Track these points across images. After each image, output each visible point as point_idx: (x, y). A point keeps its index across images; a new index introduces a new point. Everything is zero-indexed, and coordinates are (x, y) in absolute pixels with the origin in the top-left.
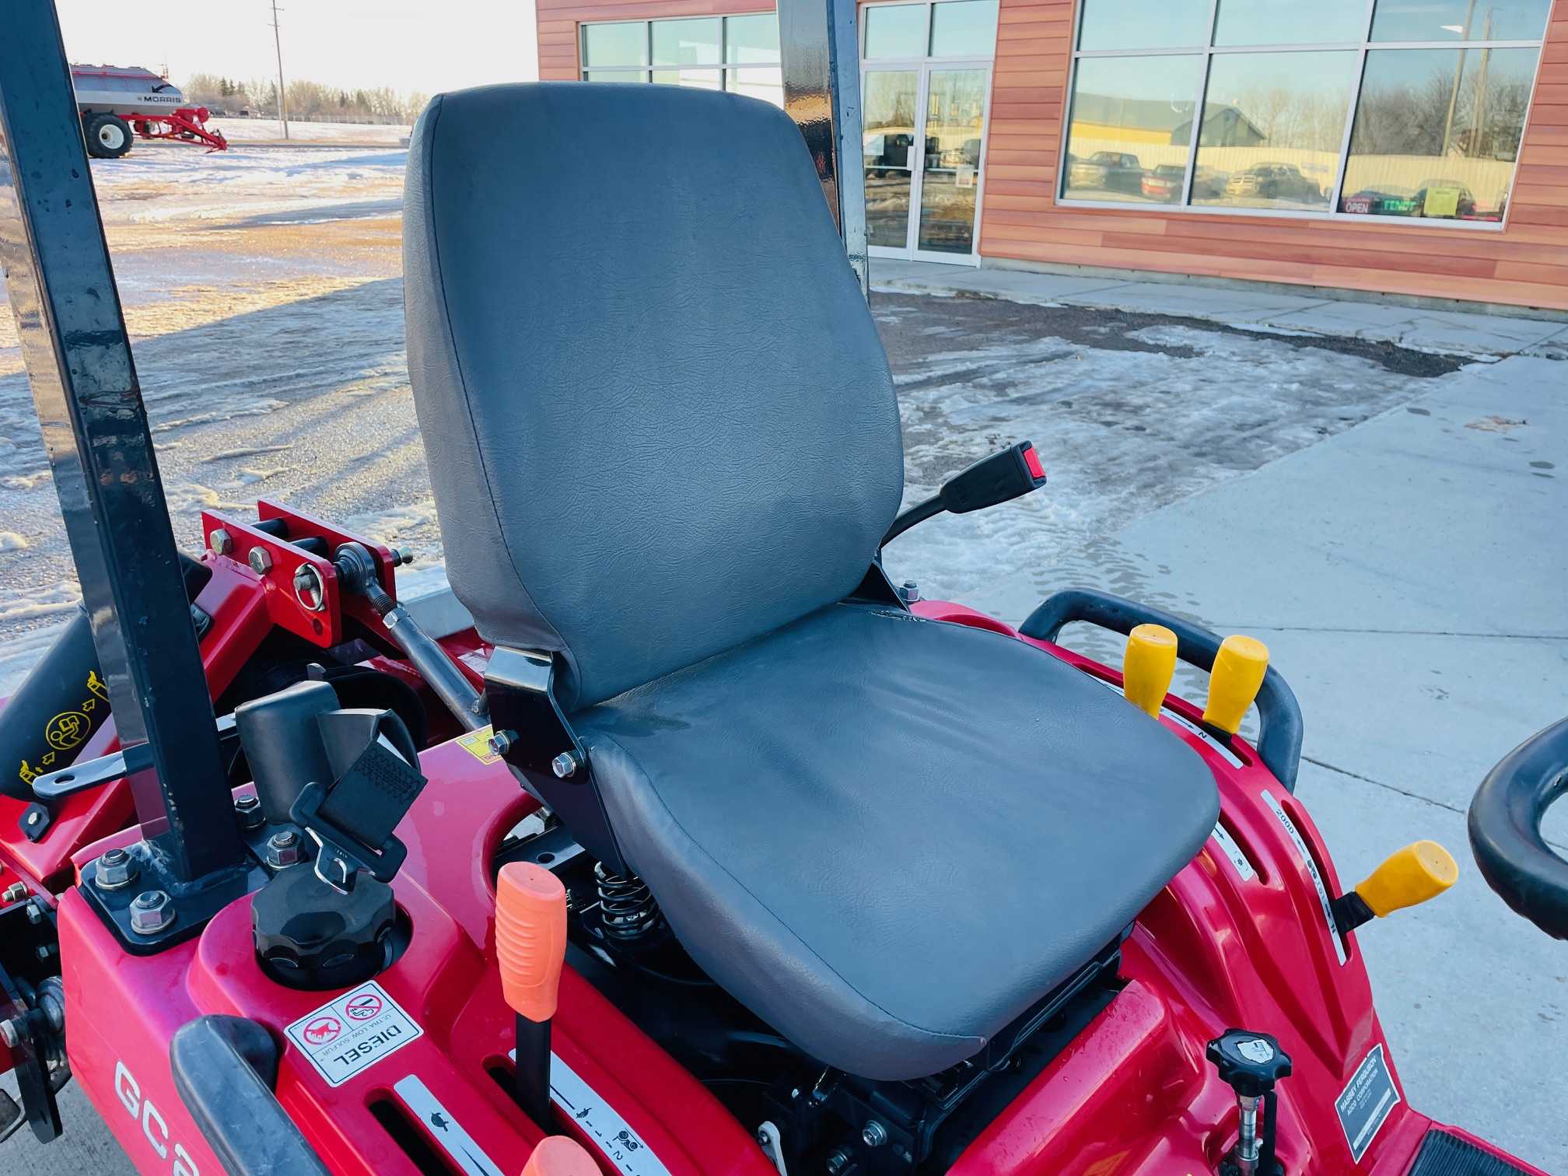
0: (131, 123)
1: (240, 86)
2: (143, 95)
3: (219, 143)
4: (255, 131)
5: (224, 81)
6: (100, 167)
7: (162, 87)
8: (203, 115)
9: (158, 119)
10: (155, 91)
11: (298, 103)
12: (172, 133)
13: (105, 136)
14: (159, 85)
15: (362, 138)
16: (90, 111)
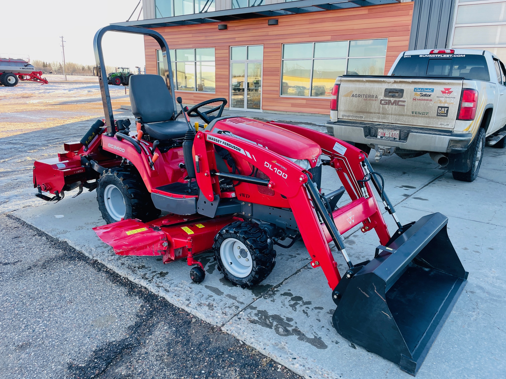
0: (18, 76)
1: (49, 64)
2: (21, 67)
3: (45, 82)
4: (56, 78)
5: (44, 63)
6: (8, 89)
7: (28, 65)
8: (40, 73)
9: (26, 75)
10: (25, 66)
11: (68, 69)
12: (30, 79)
13: (9, 80)
14: (27, 65)
15: (90, 80)
16: (4, 72)
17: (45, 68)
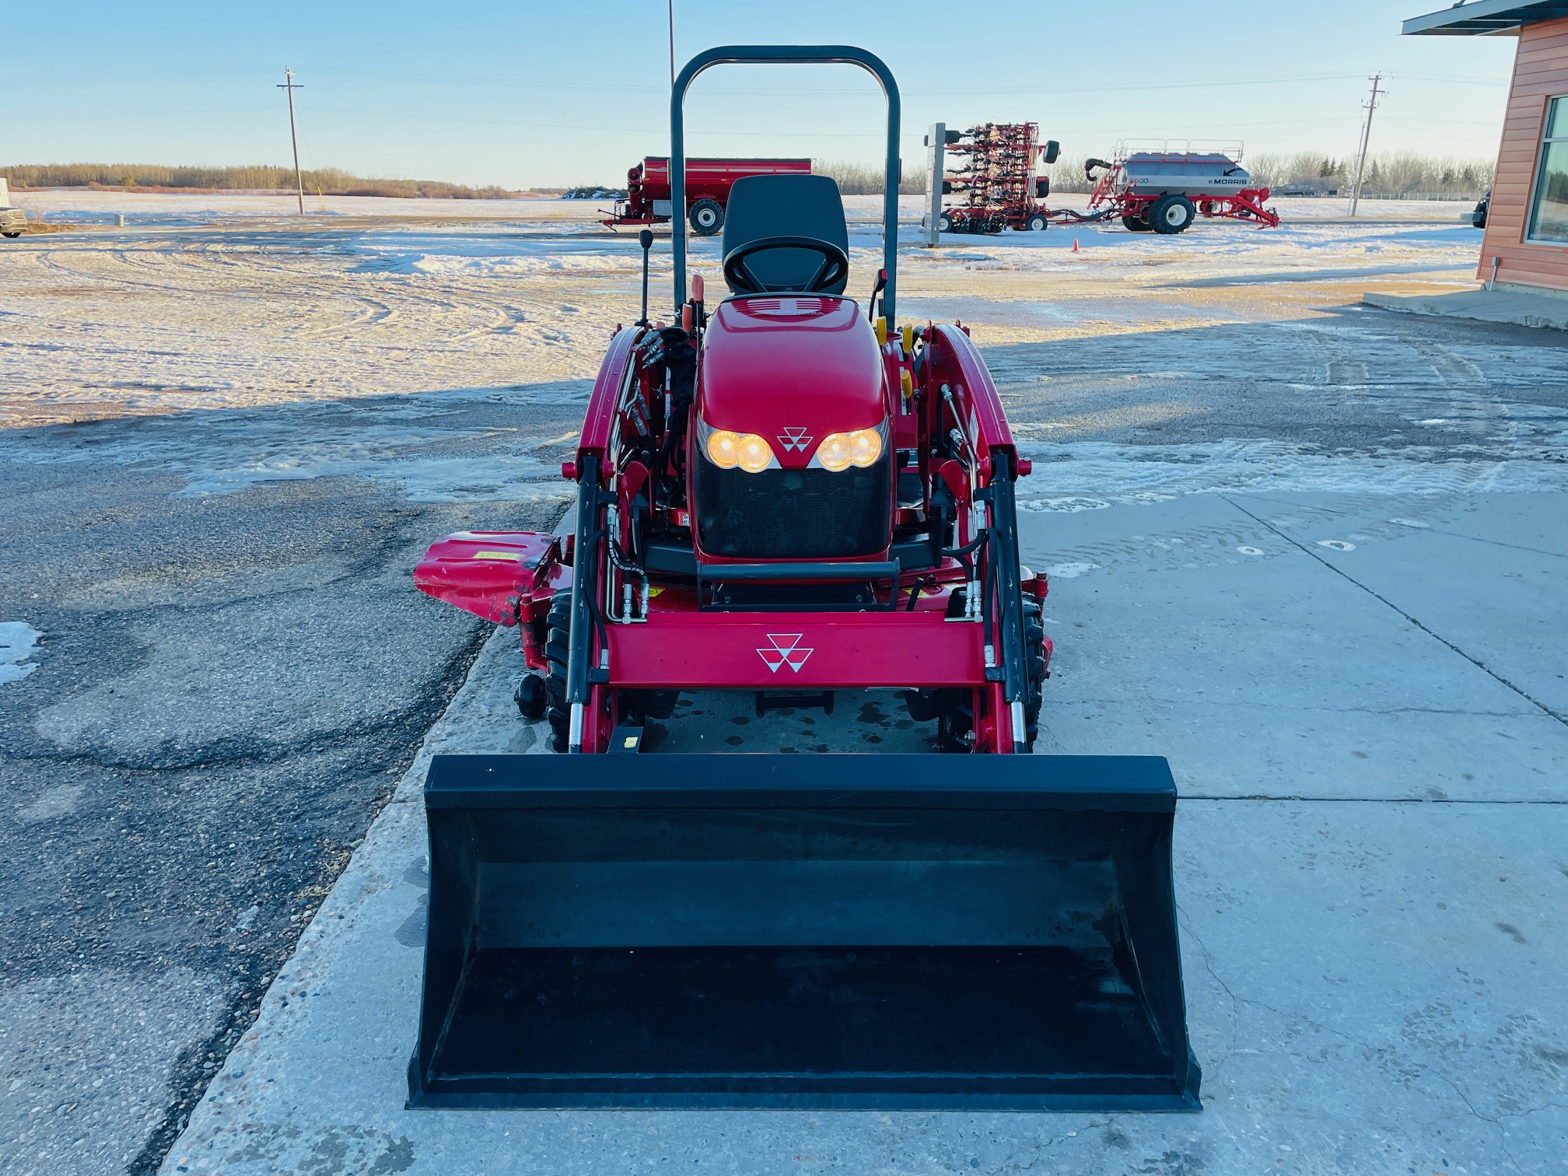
0: (1198, 204)
2: (1213, 178)
3: (1272, 219)
4: (1325, 210)
6: (1157, 241)
7: (1234, 170)
8: (1264, 195)
9: (1221, 199)
10: (1226, 174)
12: (1231, 212)
13: (1171, 215)
14: (1228, 168)
15: (1432, 215)
16: (1165, 193)
17: (1325, 178)
